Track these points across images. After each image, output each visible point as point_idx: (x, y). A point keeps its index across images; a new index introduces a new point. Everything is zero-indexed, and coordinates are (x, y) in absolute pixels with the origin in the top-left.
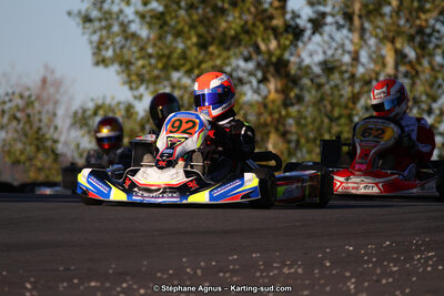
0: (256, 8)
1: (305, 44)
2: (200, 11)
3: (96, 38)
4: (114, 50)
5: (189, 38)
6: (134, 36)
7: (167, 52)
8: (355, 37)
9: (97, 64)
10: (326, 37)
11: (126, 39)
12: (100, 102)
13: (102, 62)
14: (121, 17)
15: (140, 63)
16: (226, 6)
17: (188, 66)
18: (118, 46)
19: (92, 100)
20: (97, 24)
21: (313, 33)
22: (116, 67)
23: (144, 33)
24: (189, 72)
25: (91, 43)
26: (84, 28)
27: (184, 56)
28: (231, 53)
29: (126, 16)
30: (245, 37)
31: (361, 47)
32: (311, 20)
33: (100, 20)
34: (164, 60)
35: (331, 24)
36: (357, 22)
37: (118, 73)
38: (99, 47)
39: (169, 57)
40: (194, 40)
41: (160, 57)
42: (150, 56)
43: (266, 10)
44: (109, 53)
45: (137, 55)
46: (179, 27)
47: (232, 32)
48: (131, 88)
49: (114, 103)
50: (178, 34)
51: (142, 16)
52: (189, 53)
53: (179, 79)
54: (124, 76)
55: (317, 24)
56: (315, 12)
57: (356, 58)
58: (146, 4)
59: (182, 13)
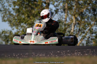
0: (41, 7)
1: (54, 16)
2: (28, 9)
3: (3, 15)
4: (7, 18)
5: (25, 15)
6: (12, 15)
8: (66, 14)
9: (3, 21)
10: (59, 15)
11: (10, 15)
12: (4, 30)
13: (4, 21)
14: (9, 10)
15: (14, 21)
16: (34, 7)
17: (25, 22)
18: (8, 17)
19: (2, 30)
20: (3, 12)
21: (56, 14)
22: (7, 22)
23: (14, 14)
24: (25, 23)
25: (1, 16)
27: (24, 19)
28: (36, 18)
29: (10, 10)
31: (67, 17)
32: (55, 11)
33: (4, 11)
34: (19, 20)
35: (60, 11)
36: (66, 11)
37: (8, 23)
38: (4, 17)
39: (20, 19)
40: (27, 15)
41: (18, 19)
42: (16, 19)
43: (44, 8)
44: (6, 19)
45: (13, 19)
46: (23, 12)
47: (36, 13)
48: (11, 27)
49: (7, 30)
50: (23, 14)
51: (14, 9)
52: (25, 19)
53: (23, 25)
54: (9, 24)
55: (57, 11)
56: (56, 9)
57: (66, 20)
58: (14, 6)
59: (24, 9)
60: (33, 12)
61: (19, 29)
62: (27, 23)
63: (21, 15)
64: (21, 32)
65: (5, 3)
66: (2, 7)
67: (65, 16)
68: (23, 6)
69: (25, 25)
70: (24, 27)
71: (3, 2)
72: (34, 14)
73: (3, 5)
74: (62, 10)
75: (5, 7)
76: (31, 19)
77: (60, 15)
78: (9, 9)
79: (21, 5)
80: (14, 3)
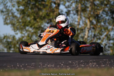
0: (50, 8)
2: (35, 10)
3: (4, 17)
5: (31, 17)
6: (16, 17)
7: (25, 21)
8: (79, 17)
9: (5, 24)
10: (70, 17)
11: (13, 17)
12: (5, 35)
13: (7, 24)
14: (12, 11)
15: (17, 24)
16: (42, 7)
17: (31, 25)
18: (11, 19)
19: (3, 35)
20: (5, 13)
21: (67, 16)
22: (10, 26)
23: (18, 16)
24: (31, 27)
26: (1, 14)
27: (30, 22)
28: (43, 21)
30: (47, 17)
31: (80, 20)
32: (66, 12)
33: (6, 12)
35: (72, 14)
36: (79, 13)
38: (6, 19)
39: (25, 22)
40: (33, 17)
41: (23, 22)
42: (20, 22)
43: (53, 9)
44: (8, 21)
45: (16, 22)
46: (29, 14)
47: (43, 15)
48: (15, 31)
49: (10, 35)
50: (28, 16)
51: (18, 10)
53: (29, 29)
54: (12, 28)
55: (68, 13)
56: (67, 10)
57: (79, 24)
58: (19, 7)
59: (30, 10)
60: (41, 13)
61: (24, 34)
62: (33, 27)
63: (26, 17)
64: (26, 37)
65: (7, 3)
66: (4, 7)
67: (78, 19)
68: (29, 7)
69: (30, 29)
70: (30, 31)
71: (5, 2)
72: (41, 16)
73: (5, 5)
74: (75, 12)
75: (8, 8)
76: (38, 22)
77: (72, 17)
78: (12, 9)
79: (26, 5)
80: (18, 3)
